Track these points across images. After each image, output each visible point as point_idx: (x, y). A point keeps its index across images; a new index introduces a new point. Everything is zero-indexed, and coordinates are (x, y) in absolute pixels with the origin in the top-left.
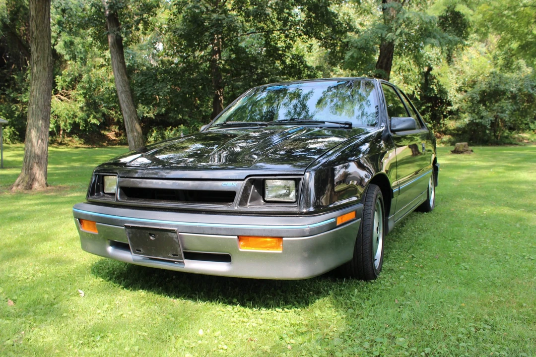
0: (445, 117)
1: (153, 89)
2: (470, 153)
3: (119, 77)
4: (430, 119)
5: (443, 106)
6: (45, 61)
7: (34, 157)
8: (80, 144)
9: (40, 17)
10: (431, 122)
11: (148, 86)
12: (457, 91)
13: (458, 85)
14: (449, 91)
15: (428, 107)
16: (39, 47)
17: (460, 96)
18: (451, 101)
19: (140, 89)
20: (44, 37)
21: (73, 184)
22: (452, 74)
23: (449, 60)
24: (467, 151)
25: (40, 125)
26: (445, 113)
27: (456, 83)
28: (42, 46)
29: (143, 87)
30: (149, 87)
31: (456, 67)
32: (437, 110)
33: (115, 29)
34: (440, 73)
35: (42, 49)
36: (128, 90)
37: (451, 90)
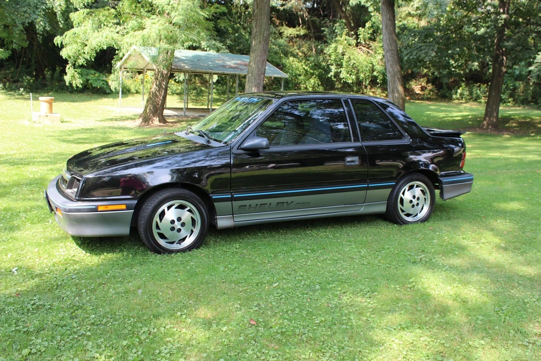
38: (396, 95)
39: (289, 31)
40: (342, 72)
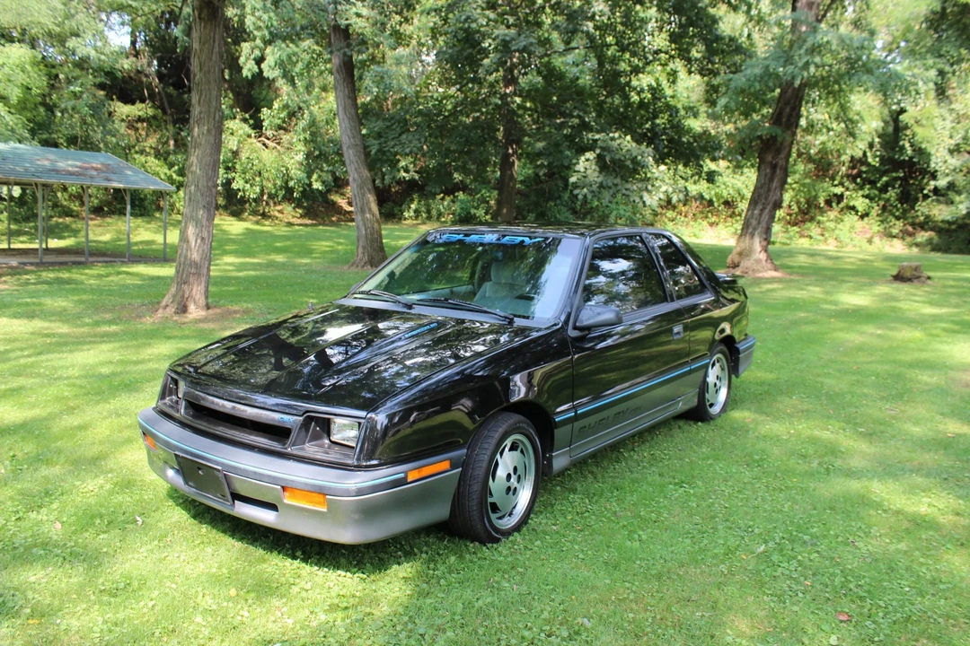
0: (926, 197)
1: (398, 143)
2: (923, 282)
3: (346, 121)
4: (897, 200)
5: (923, 178)
6: (211, 119)
7: (190, 265)
8: (294, 217)
9: (206, 51)
10: (899, 205)
11: (390, 138)
12: (951, 152)
13: (953, 142)
14: (932, 152)
15: (896, 179)
16: (203, 97)
17: (954, 162)
18: (936, 171)
19: (377, 142)
20: (210, 82)
21: (250, 305)
22: (944, 120)
23: (941, 92)
24: (918, 277)
25: (200, 217)
26: (925, 192)
27: (951, 137)
28: (208, 96)
29: (382, 140)
30: (393, 139)
31: (953, 106)
32: (913, 184)
33: (343, 44)
34: (919, 118)
35: (207, 99)
36: (359, 143)
37: (937, 151)
38: (368, 215)
39: (123, 110)
40: (237, 179)
